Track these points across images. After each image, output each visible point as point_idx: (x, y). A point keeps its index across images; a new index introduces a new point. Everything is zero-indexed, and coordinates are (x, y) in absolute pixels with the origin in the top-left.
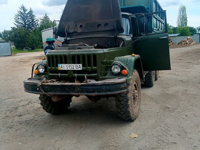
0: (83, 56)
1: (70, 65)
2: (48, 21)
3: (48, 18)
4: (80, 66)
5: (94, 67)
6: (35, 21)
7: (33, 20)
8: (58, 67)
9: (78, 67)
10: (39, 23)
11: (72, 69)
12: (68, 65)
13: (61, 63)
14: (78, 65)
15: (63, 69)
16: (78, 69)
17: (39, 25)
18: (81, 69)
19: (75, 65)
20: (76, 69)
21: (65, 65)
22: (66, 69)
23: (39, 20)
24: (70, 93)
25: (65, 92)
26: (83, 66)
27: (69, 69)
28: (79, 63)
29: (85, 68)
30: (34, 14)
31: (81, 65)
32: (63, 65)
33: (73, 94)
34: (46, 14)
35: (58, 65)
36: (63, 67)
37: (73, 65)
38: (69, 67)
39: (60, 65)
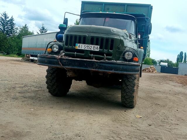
0: (102, 39)
1: (88, 45)
2: (27, 31)
3: (27, 28)
4: (97, 47)
5: (110, 50)
6: (14, 29)
7: (12, 28)
8: (75, 46)
9: (96, 48)
10: (18, 31)
11: (89, 49)
12: (86, 45)
13: (80, 43)
14: (96, 46)
15: (80, 49)
16: (95, 50)
17: (18, 33)
18: (98, 50)
19: (93, 46)
20: (93, 50)
21: (83, 45)
22: (83, 48)
23: (19, 28)
24: (88, 68)
25: (83, 67)
26: (100, 48)
27: (86, 49)
28: (97, 44)
29: (102, 50)
30: (14, 22)
31: (99, 47)
32: (81, 45)
33: (91, 69)
34: (26, 25)
35: (76, 44)
36: (81, 47)
37: (91, 45)
38: (86, 47)
39: (78, 44)
